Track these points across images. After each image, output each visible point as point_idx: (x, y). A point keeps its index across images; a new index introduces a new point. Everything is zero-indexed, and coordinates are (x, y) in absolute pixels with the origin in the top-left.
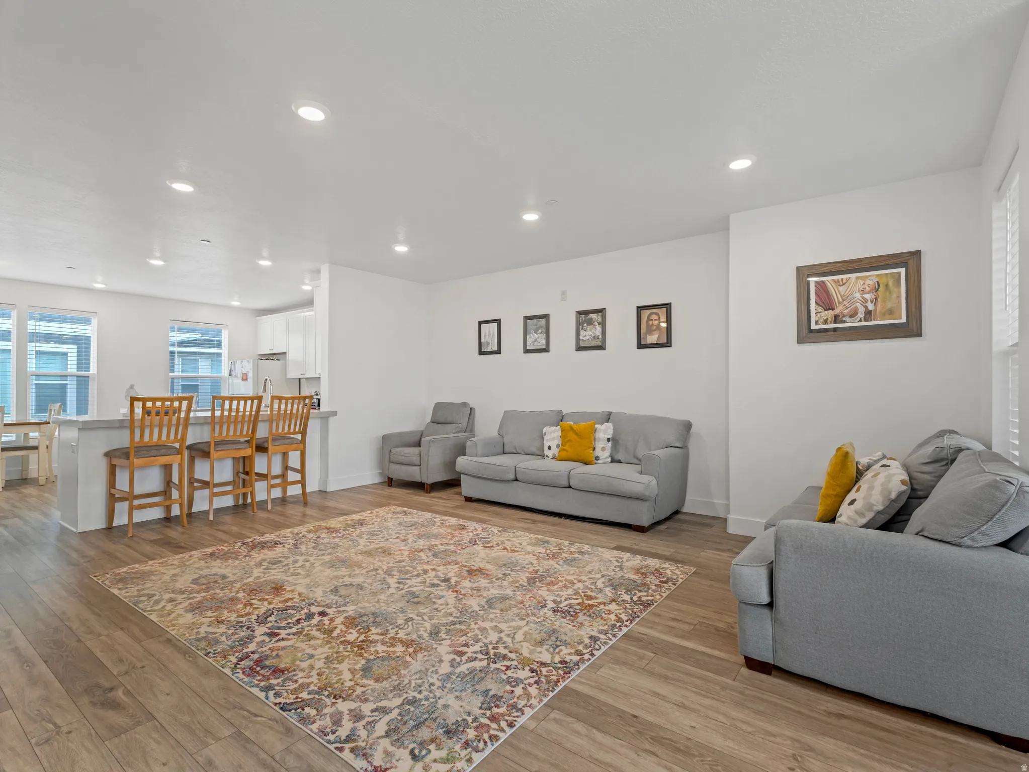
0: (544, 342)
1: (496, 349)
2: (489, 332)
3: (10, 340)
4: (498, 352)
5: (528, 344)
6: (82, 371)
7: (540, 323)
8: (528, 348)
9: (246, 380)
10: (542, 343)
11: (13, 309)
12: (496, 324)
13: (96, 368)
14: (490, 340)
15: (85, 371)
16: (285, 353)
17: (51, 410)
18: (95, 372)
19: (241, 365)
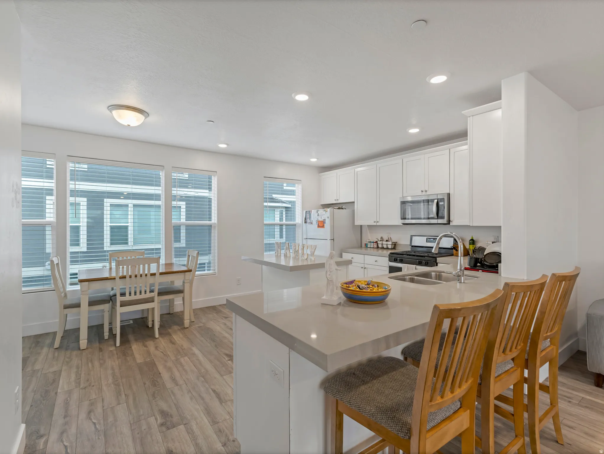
3: (160, 186)
6: (207, 221)
9: (323, 227)
11: (162, 171)
13: (216, 219)
15: (209, 221)
16: (354, 202)
17: (189, 256)
18: (216, 222)
19: (317, 214)
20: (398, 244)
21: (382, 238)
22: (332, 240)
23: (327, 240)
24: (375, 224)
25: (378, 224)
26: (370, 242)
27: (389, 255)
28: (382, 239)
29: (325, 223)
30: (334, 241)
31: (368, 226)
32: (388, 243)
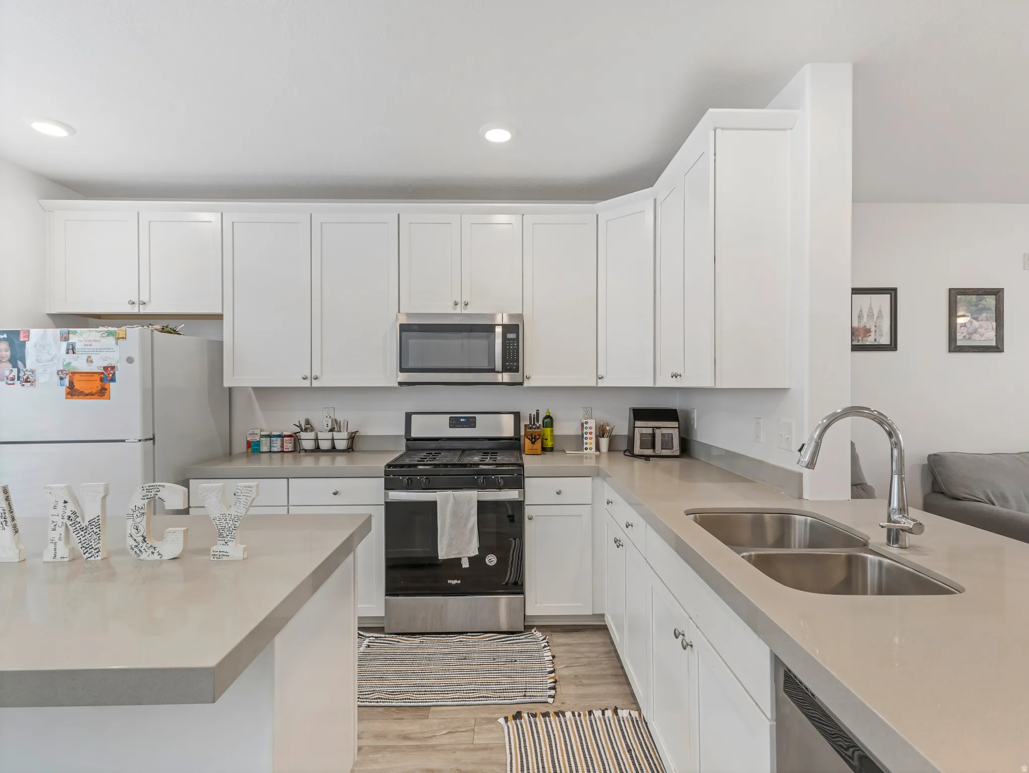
0: (992, 334)
1: (885, 340)
2: (871, 309)
4: (893, 346)
5: (959, 336)
7: (984, 302)
8: (959, 343)
9: (101, 395)
10: (988, 336)
12: (887, 297)
14: (871, 325)
16: (219, 317)
19: (64, 345)
20: (359, 436)
21: (308, 422)
22: (146, 440)
23: (124, 441)
24: (306, 384)
25: (316, 384)
26: (270, 436)
27: (387, 474)
28: (308, 426)
29: (113, 380)
30: (154, 444)
31: (255, 389)
32: (336, 435)
